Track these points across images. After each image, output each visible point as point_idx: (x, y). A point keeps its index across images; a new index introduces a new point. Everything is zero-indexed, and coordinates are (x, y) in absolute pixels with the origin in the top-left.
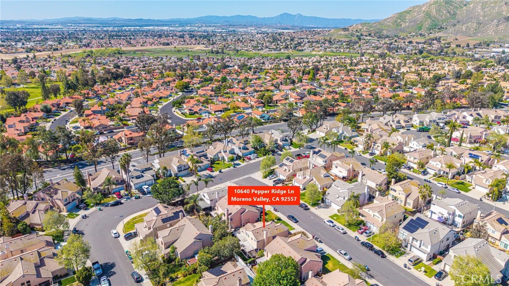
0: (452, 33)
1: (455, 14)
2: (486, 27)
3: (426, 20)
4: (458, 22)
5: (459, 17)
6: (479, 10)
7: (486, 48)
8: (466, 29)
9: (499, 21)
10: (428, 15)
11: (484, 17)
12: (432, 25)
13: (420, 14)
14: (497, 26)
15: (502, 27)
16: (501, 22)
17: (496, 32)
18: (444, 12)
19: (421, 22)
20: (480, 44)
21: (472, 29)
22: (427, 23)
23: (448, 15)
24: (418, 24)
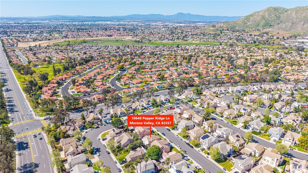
0: (276, 29)
1: (279, 17)
2: (296, 26)
3: (262, 21)
4: (281, 22)
5: (282, 19)
6: (294, 15)
7: (294, 39)
8: (285, 27)
9: (305, 22)
10: (263, 17)
11: (296, 19)
12: (265, 24)
13: (259, 17)
14: (303, 25)
15: (305, 26)
16: (306, 23)
17: (302, 29)
18: (273, 16)
19: (259, 22)
20: (291, 37)
21: (288, 27)
22: (263, 23)
23: (275, 17)
24: (257, 23)
